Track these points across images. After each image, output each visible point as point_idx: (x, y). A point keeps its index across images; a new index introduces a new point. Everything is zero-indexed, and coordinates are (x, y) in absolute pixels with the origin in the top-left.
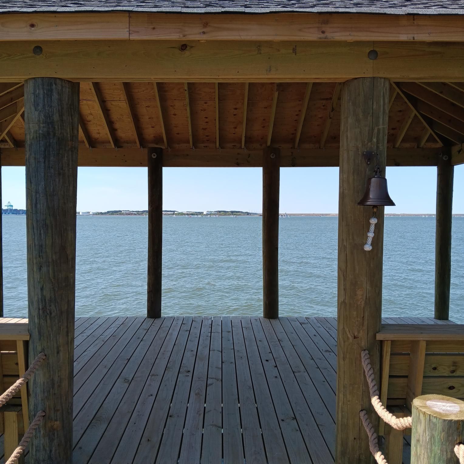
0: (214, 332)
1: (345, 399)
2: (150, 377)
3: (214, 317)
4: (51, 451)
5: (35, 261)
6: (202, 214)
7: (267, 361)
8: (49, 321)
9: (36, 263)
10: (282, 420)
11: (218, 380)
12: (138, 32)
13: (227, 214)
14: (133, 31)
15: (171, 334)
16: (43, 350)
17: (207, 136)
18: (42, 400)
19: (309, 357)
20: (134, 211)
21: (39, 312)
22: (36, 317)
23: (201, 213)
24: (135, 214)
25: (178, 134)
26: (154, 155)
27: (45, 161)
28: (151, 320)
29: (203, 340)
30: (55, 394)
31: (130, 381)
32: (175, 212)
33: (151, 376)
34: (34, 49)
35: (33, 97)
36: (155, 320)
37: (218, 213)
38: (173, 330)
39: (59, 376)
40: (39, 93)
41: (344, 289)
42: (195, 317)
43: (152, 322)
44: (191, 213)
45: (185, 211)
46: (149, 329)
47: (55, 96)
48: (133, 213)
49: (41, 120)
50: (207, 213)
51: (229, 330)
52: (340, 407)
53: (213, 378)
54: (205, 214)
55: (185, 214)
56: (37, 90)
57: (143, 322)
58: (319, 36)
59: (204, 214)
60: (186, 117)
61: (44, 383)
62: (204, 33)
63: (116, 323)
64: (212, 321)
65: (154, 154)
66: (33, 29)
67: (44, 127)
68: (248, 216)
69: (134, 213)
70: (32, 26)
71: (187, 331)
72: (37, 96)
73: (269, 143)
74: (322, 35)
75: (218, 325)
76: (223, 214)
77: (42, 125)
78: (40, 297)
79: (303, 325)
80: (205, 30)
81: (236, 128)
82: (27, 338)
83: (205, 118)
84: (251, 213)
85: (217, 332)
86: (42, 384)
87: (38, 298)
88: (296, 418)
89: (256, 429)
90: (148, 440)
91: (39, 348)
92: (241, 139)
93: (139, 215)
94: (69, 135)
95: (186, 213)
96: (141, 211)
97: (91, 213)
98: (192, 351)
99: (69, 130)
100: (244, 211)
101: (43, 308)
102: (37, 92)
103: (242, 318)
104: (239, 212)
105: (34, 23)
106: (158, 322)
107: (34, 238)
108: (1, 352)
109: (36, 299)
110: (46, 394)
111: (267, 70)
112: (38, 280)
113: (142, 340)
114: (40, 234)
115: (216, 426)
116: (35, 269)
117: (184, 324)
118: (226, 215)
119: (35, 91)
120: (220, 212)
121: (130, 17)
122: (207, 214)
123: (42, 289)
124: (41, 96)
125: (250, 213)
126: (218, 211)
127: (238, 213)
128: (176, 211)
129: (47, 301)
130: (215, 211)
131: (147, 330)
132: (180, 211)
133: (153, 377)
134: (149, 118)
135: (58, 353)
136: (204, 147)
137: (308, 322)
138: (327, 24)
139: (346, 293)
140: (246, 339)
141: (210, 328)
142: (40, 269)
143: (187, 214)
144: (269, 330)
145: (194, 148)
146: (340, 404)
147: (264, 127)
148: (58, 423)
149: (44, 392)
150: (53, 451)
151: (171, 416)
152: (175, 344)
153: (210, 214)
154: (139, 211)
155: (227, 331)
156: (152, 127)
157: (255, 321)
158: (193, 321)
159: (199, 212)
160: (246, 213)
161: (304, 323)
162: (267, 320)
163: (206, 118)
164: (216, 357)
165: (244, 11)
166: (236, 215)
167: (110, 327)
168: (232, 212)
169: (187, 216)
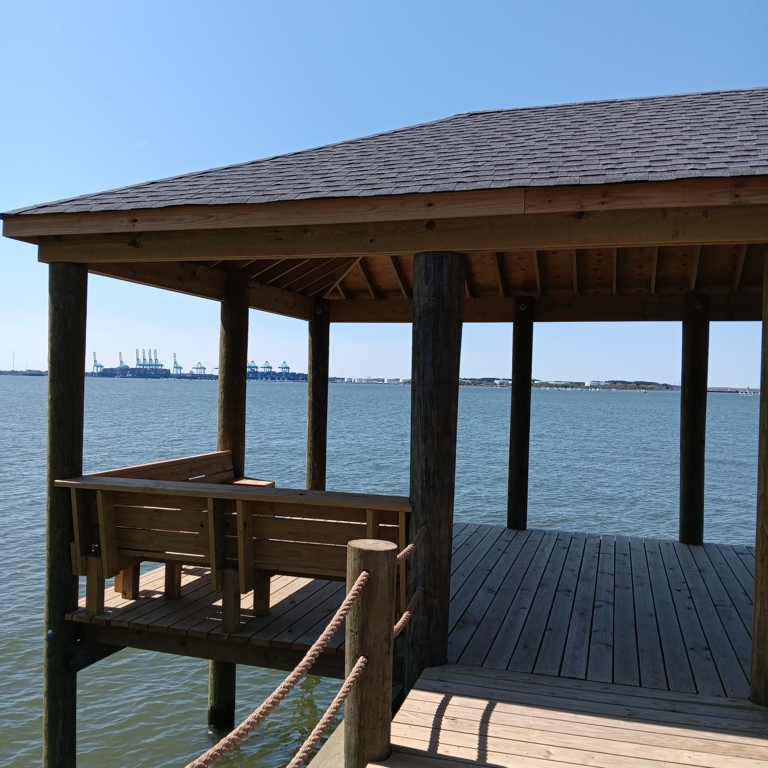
0: (604, 552)
1: (762, 608)
2: (519, 591)
3: (603, 536)
4: (429, 629)
5: (420, 433)
6: (582, 385)
7: (678, 590)
8: (431, 494)
9: (422, 435)
10: (691, 649)
11: (608, 603)
12: (533, 206)
13: (628, 387)
14: (528, 205)
15: (543, 550)
16: (425, 523)
17: (599, 279)
18: (422, 574)
19: (742, 593)
20: (467, 379)
21: (423, 484)
22: (419, 488)
23: (580, 385)
24: (469, 384)
25: (557, 277)
26: (523, 307)
27: (433, 333)
28: (514, 532)
29: (588, 561)
30: (435, 570)
31: (496, 592)
32: (536, 382)
33: (522, 590)
34: (427, 224)
35: (424, 271)
36: (517, 532)
37: (610, 384)
38: (545, 545)
39: (439, 552)
40: (430, 268)
41: (764, 481)
42: (576, 533)
43: (515, 533)
44: (562, 383)
45: (552, 380)
46: (511, 541)
47: (446, 269)
48: (465, 382)
49: (431, 293)
50: (592, 385)
51: (626, 553)
52: (757, 618)
53: (603, 601)
54: (588, 386)
55: (551, 386)
56: (429, 265)
57: (502, 533)
58: (732, 200)
59: (586, 385)
60: (570, 255)
61: (425, 557)
62: (603, 203)
63: (467, 530)
64: (601, 540)
65: (523, 305)
66: (430, 208)
67: (433, 300)
68: (667, 391)
69: (467, 382)
70: (430, 205)
71: (564, 548)
72: (428, 270)
73: (693, 286)
74: (736, 200)
75: (609, 545)
76: (621, 387)
77: (432, 299)
78: (424, 469)
79: (739, 556)
80: (604, 200)
81: (641, 267)
82: (409, 510)
83: (597, 255)
84: (674, 386)
85: (608, 554)
86: (423, 558)
87: (422, 469)
88: (709, 649)
89: (656, 652)
90: (525, 646)
91: (422, 521)
92: (650, 282)
93: (475, 385)
94: (456, 308)
95: (554, 383)
96: (478, 380)
97: (401, 381)
98: (573, 570)
99: (456, 303)
100: (661, 382)
101: (426, 481)
102: (429, 266)
103: (646, 540)
104: (651, 383)
105: (432, 202)
106: (522, 535)
107: (420, 410)
108: (380, 525)
109: (420, 470)
110: (426, 569)
111: (673, 235)
112: (423, 452)
113: (504, 552)
114: (427, 406)
115: (606, 644)
116: (420, 441)
117: (560, 540)
118: (627, 389)
119: (426, 265)
120: (615, 382)
121: (526, 191)
122: (591, 387)
123: (426, 461)
124: (432, 270)
125: (672, 386)
126: (611, 381)
127: (649, 386)
128: (537, 379)
129: (431, 473)
130: (606, 382)
131: (509, 543)
132: (544, 380)
133: (524, 591)
134: (519, 259)
135: (440, 527)
136: (594, 293)
137: (749, 552)
138: (742, 187)
139: (766, 485)
140: (650, 565)
141: (598, 548)
142: (425, 440)
143: (557, 386)
144: (687, 557)
145: (579, 296)
146: (757, 615)
147: (685, 265)
148: (436, 601)
149: (425, 567)
150: (431, 630)
151: (549, 629)
152: (548, 561)
153: (596, 385)
154: (475, 379)
155: (622, 554)
156: (522, 270)
157: (666, 545)
158: (573, 539)
159: (577, 383)
160: (663, 385)
161: (742, 554)
162: (685, 547)
163: (599, 255)
164: (606, 582)
165: (647, 179)
166: (645, 389)
167: (460, 534)
168: (639, 385)
169: (555, 388)
